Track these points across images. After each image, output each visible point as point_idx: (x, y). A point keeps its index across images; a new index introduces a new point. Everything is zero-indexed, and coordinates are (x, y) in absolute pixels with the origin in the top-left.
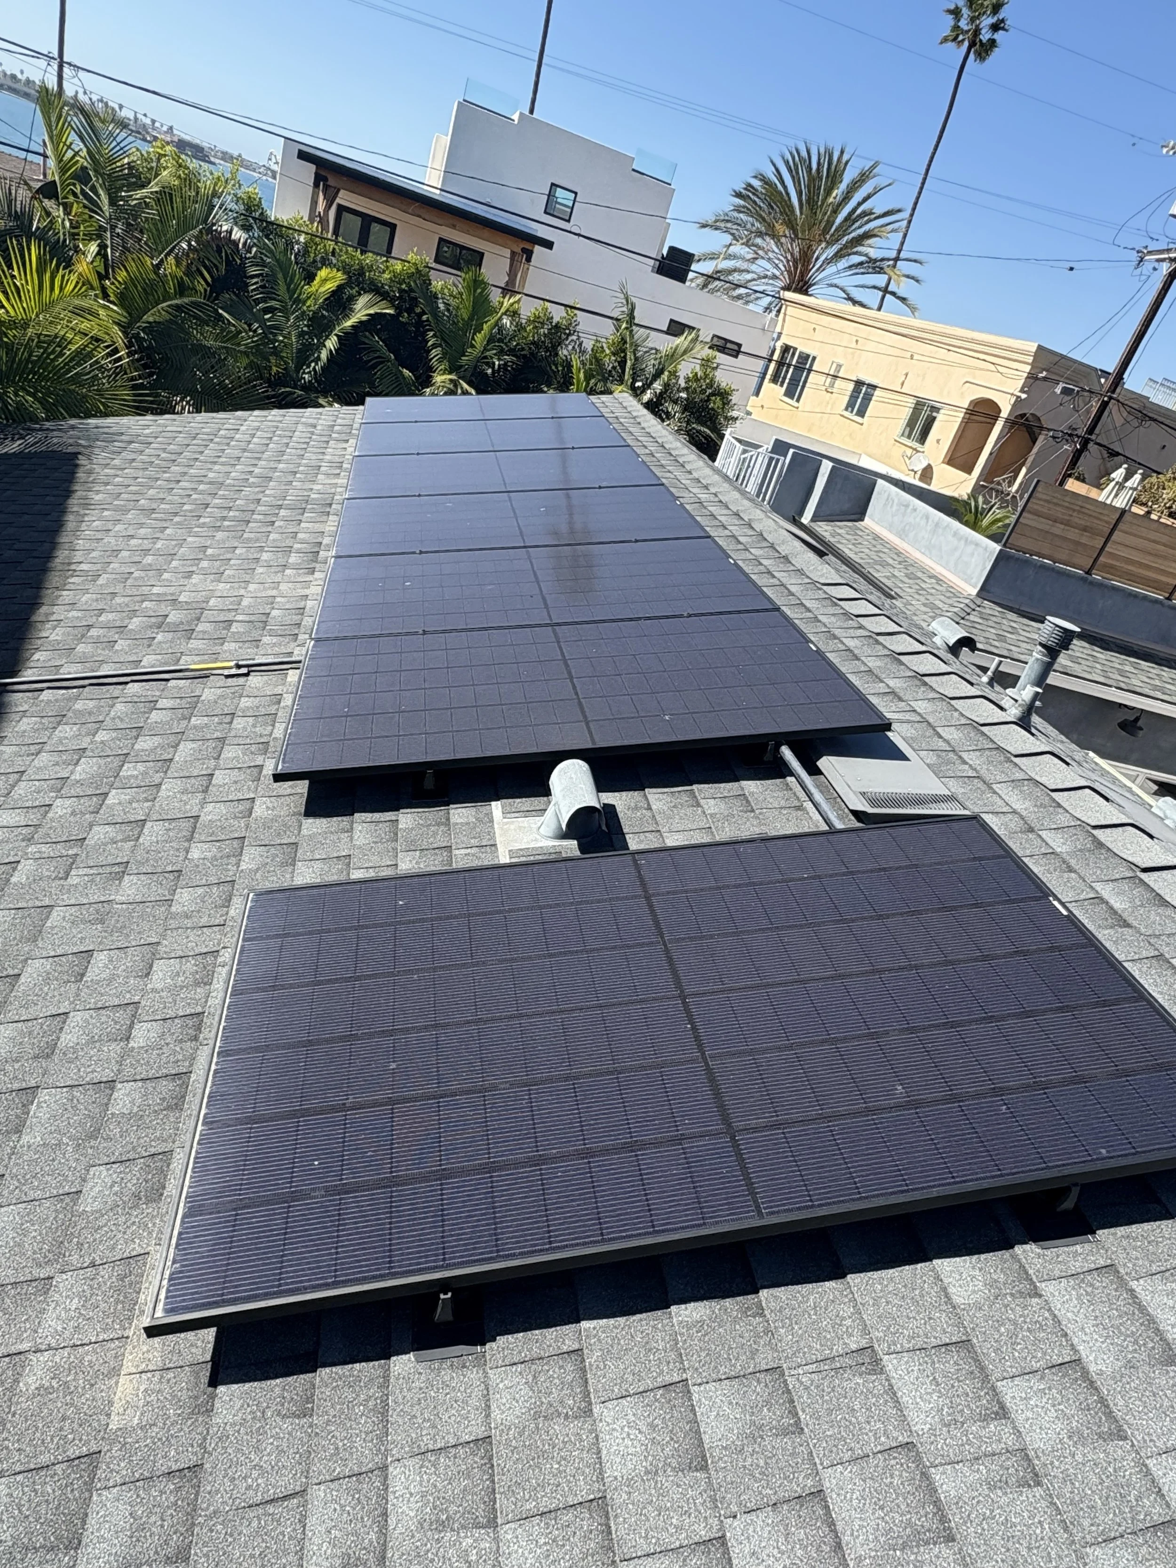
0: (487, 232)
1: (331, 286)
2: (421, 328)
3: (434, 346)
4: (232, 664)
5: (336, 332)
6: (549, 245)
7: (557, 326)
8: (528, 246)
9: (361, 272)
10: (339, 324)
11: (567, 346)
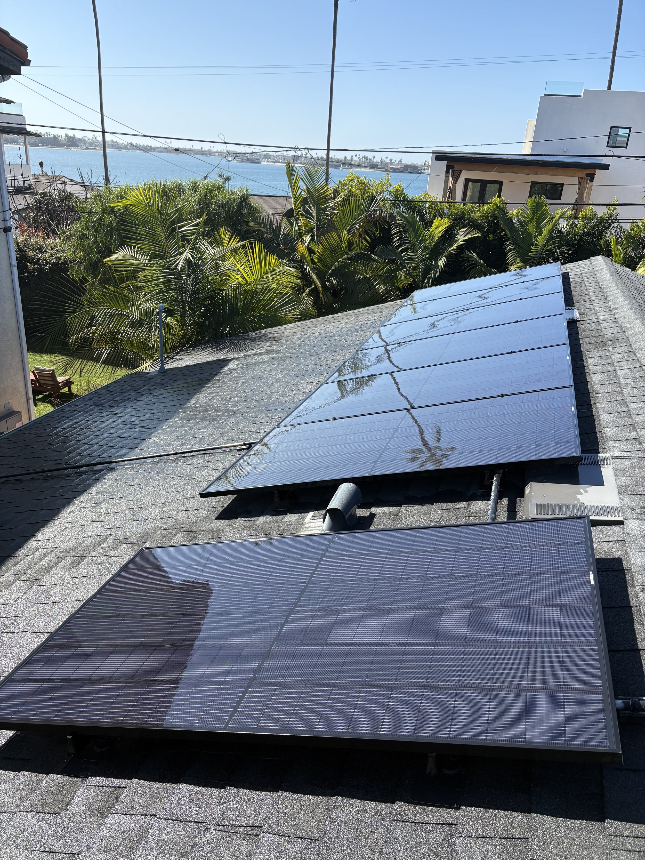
0: (560, 170)
1: (442, 229)
2: (501, 240)
3: (510, 250)
4: (242, 443)
5: (445, 255)
6: (606, 167)
7: (602, 220)
8: (590, 171)
9: (462, 215)
10: (447, 250)
11: (611, 231)
